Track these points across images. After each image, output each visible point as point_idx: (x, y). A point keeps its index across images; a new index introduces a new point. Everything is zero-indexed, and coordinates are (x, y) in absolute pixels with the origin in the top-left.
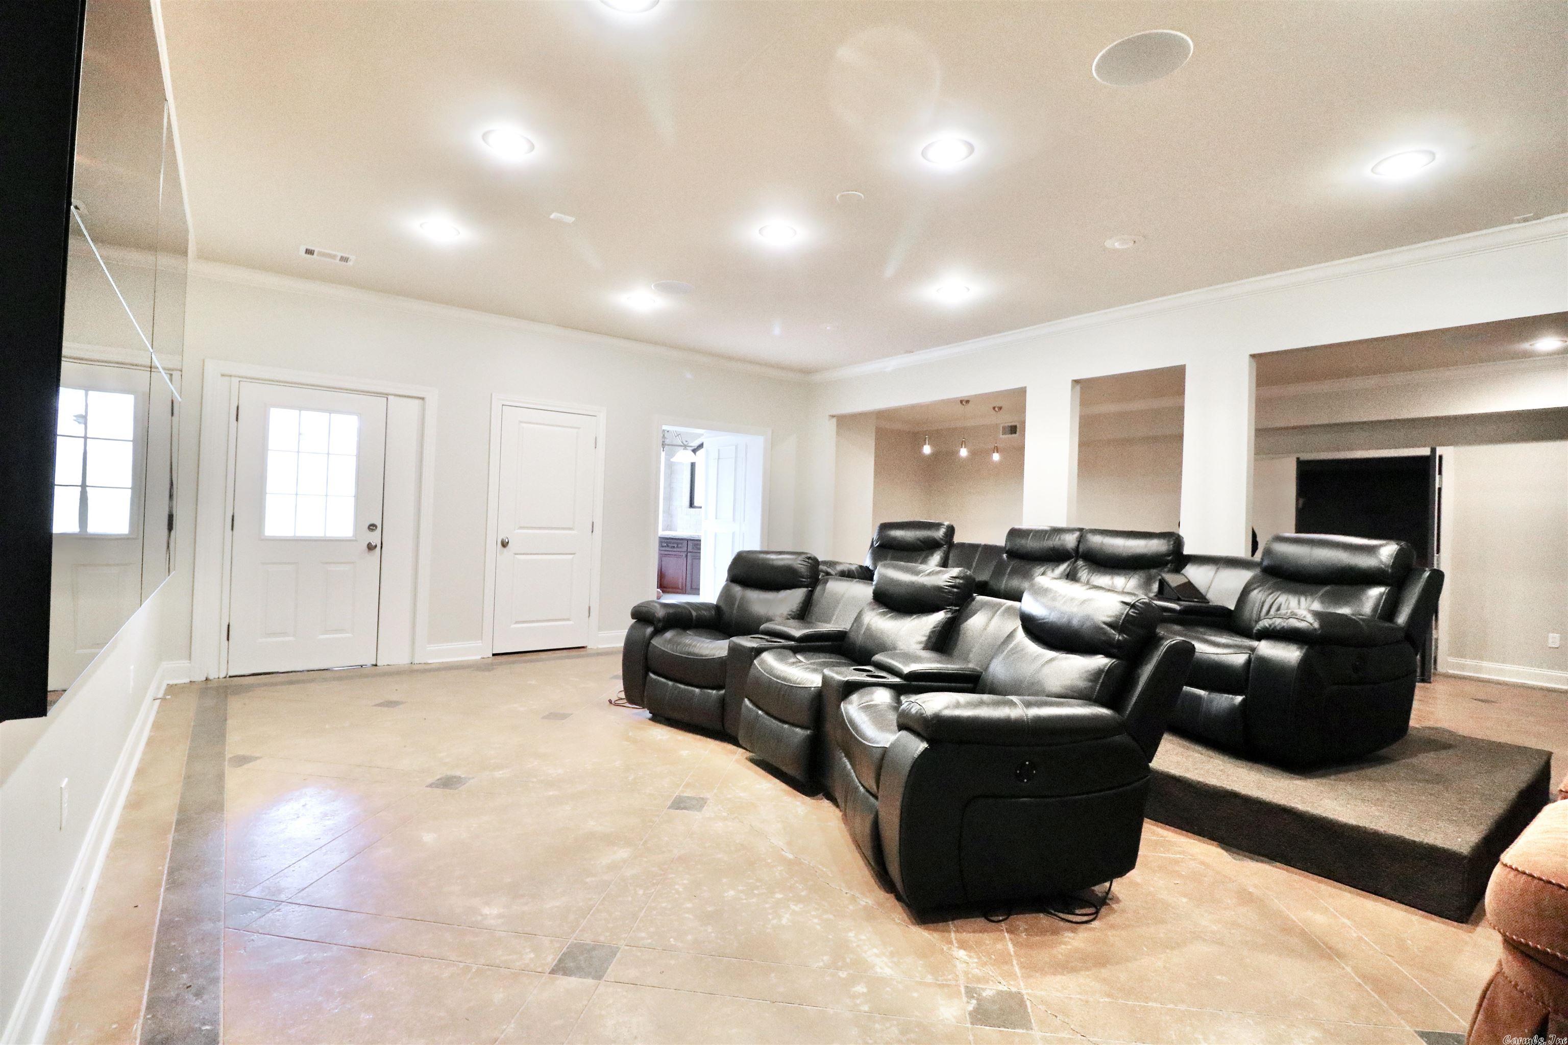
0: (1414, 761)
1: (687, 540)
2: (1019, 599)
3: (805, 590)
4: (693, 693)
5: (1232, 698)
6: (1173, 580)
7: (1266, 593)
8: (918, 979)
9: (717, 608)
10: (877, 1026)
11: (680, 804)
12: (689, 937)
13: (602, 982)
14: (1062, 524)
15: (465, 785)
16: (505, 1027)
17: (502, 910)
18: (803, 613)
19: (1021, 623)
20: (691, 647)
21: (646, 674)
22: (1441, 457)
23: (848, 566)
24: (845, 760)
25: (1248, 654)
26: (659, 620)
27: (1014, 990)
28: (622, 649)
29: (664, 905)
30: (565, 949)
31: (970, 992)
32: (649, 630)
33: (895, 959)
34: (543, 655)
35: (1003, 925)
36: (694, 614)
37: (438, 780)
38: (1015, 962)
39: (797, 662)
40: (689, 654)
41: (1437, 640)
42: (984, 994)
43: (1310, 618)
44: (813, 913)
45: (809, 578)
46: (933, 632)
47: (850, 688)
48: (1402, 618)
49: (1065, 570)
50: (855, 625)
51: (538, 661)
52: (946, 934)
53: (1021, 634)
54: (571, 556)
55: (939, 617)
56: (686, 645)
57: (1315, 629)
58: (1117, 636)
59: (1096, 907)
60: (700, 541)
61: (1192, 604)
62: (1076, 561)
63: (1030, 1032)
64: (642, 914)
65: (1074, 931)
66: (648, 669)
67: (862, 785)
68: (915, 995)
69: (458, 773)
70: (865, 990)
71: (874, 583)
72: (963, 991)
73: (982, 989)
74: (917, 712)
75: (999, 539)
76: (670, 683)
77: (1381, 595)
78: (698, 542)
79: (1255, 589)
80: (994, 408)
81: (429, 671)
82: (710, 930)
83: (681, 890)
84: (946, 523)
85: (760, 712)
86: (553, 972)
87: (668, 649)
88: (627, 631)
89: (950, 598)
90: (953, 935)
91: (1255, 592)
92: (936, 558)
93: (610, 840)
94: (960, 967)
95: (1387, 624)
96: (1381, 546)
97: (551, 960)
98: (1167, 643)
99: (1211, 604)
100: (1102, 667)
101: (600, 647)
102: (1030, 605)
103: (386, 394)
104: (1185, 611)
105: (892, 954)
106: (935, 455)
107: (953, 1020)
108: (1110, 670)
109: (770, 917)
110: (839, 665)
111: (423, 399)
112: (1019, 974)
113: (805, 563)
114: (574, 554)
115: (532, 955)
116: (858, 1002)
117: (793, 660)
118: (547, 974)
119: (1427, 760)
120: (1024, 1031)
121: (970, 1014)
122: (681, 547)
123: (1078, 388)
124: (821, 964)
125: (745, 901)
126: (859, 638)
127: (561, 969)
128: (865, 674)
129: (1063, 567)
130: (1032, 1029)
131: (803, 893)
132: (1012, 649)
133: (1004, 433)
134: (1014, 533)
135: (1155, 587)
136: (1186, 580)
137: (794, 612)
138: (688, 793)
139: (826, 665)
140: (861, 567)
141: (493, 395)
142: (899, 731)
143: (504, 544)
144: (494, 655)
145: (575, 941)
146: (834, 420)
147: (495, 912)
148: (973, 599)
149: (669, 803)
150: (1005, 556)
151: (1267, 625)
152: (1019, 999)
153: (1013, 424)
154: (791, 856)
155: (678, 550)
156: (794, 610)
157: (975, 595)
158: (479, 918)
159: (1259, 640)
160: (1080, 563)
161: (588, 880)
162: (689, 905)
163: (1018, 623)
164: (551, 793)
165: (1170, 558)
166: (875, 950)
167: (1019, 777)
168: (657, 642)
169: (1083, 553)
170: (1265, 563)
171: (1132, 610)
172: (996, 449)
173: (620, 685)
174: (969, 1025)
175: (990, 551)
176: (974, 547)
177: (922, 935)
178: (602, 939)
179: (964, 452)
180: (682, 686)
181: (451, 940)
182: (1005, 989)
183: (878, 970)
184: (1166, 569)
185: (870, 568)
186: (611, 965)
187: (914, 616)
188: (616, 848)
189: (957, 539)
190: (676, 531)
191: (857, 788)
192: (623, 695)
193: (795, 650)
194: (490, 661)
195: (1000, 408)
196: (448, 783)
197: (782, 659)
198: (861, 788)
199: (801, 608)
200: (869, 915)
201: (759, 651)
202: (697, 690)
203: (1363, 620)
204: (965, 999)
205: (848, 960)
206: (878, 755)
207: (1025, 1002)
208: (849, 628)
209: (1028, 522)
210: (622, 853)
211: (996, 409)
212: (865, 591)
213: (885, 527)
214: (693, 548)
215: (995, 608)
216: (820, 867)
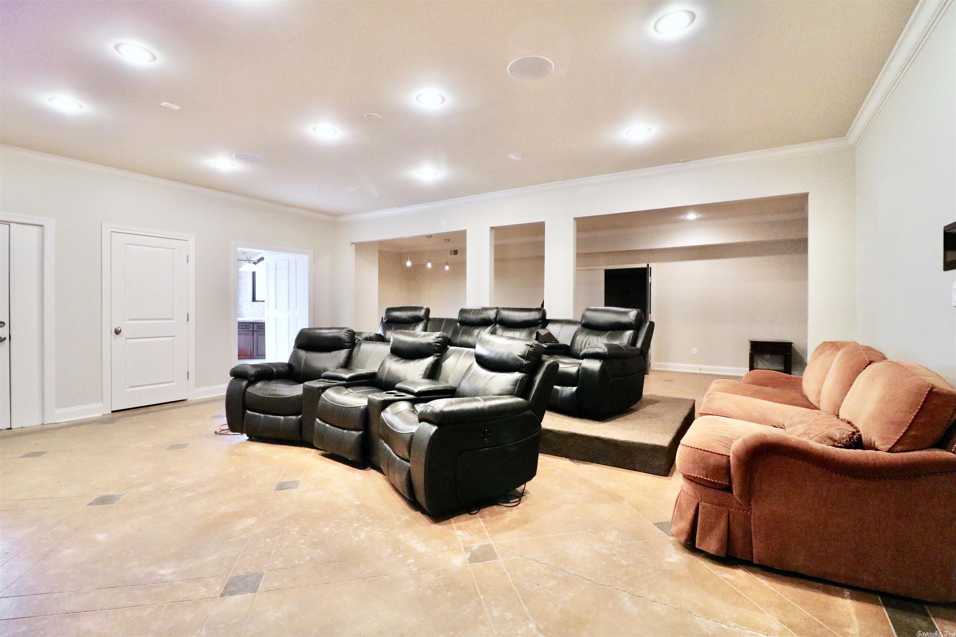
0: (645, 409)
1: (253, 323)
2: (474, 347)
3: (347, 350)
4: (279, 420)
5: (572, 389)
6: (543, 332)
7: (585, 336)
8: (439, 549)
9: (289, 365)
10: (423, 576)
11: (281, 487)
12: (307, 558)
13: (257, 593)
14: (487, 305)
15: (120, 499)
16: (199, 632)
17: (174, 570)
18: (347, 364)
19: (475, 359)
20: (276, 392)
21: (244, 412)
22: (651, 268)
23: (369, 334)
24: (385, 444)
25: (578, 367)
26: (252, 376)
27: (487, 543)
28: (225, 397)
29: (286, 544)
30: (227, 581)
31: (466, 549)
32: (245, 383)
33: (427, 543)
34: (152, 408)
35: (478, 515)
36: (275, 370)
37: (95, 500)
38: (486, 531)
39: (349, 393)
40: (275, 395)
41: (650, 354)
42: (474, 549)
43: (604, 347)
44: (378, 530)
45: (350, 343)
46: (427, 369)
47: (386, 404)
48: (639, 345)
49: (490, 330)
50: (381, 368)
51: (150, 412)
52: (450, 525)
53: (476, 365)
54: (172, 338)
55: (430, 360)
56: (272, 390)
57: (606, 352)
58: (525, 362)
59: (519, 498)
60: (264, 323)
61: (552, 344)
62: (495, 325)
63: (498, 560)
64: (273, 552)
65: (511, 511)
66: (245, 407)
67: (398, 456)
68: (440, 557)
69: (110, 493)
70: (413, 561)
71: (391, 343)
72: (463, 549)
73: (472, 546)
74: (431, 411)
75: (455, 315)
76: (262, 415)
77: (631, 334)
78: (263, 324)
79: (579, 335)
80: (445, 240)
81: (60, 428)
82: (318, 551)
83: (295, 534)
84: (425, 307)
85: (327, 425)
86: (222, 595)
87: (260, 393)
88: (228, 384)
89: (435, 349)
90: (453, 524)
91: (579, 336)
92: (421, 326)
93: (239, 515)
94: (460, 539)
95: (634, 348)
96: (630, 311)
97: (218, 589)
98: (547, 364)
99: (560, 343)
100: (518, 378)
101: (197, 398)
102: (480, 350)
103: (8, 222)
104: (549, 348)
105: (424, 541)
106: (414, 266)
107: (460, 564)
108: (522, 379)
109: (353, 537)
110: (374, 392)
111: (41, 226)
112: (488, 536)
113: (347, 334)
114: (174, 336)
115: (205, 590)
116: (411, 567)
117: (346, 392)
118: (218, 598)
119: (650, 409)
120: (495, 561)
121: (468, 559)
122: (249, 328)
123: (493, 231)
124: (387, 554)
125: (336, 532)
126: (384, 376)
127: (227, 592)
128: (393, 395)
129: (489, 328)
130: (498, 559)
131: (370, 521)
132: (472, 374)
133: (451, 254)
134: (462, 311)
135: (534, 336)
136: (548, 332)
137: (340, 364)
138: (286, 480)
139: (370, 393)
140: (376, 334)
141: (103, 224)
142: (420, 423)
143: (117, 332)
144: (113, 412)
145: (233, 576)
146: (353, 246)
147: (170, 571)
148: (448, 349)
149: (275, 487)
150: (458, 324)
151: (586, 352)
152: (490, 547)
153: (456, 249)
154: (358, 503)
155: (247, 330)
156: (341, 363)
157: (448, 346)
158: (159, 577)
159: (583, 359)
160: (498, 326)
161: (231, 540)
162: (302, 541)
163: (474, 360)
164: (188, 495)
165: (540, 321)
166: (415, 541)
167: (483, 438)
168: (250, 390)
169: (499, 320)
170: (583, 322)
171: (531, 348)
172: (447, 264)
173: (224, 420)
174: (469, 564)
175: (450, 322)
176: (441, 320)
177: (438, 528)
178: (250, 570)
179: (429, 265)
180: (271, 416)
181: (142, 594)
182: (483, 544)
183: (419, 550)
184: (539, 327)
185: (382, 335)
186: (261, 583)
187: (416, 361)
188: (245, 519)
189: (432, 316)
190: (244, 317)
191: (395, 458)
192: (227, 427)
193: (347, 386)
194: (110, 416)
195: (449, 240)
196: (104, 500)
197: (339, 392)
198: (398, 458)
199: (346, 361)
200: (408, 524)
201: (324, 389)
202: (282, 418)
203: (624, 346)
204: (464, 553)
205: (402, 549)
206: (408, 438)
207: (493, 547)
208: (377, 371)
209: (470, 305)
210: (250, 521)
211: (447, 241)
212: (386, 349)
213: (389, 310)
214: (257, 328)
215: (460, 353)
216: (376, 505)
